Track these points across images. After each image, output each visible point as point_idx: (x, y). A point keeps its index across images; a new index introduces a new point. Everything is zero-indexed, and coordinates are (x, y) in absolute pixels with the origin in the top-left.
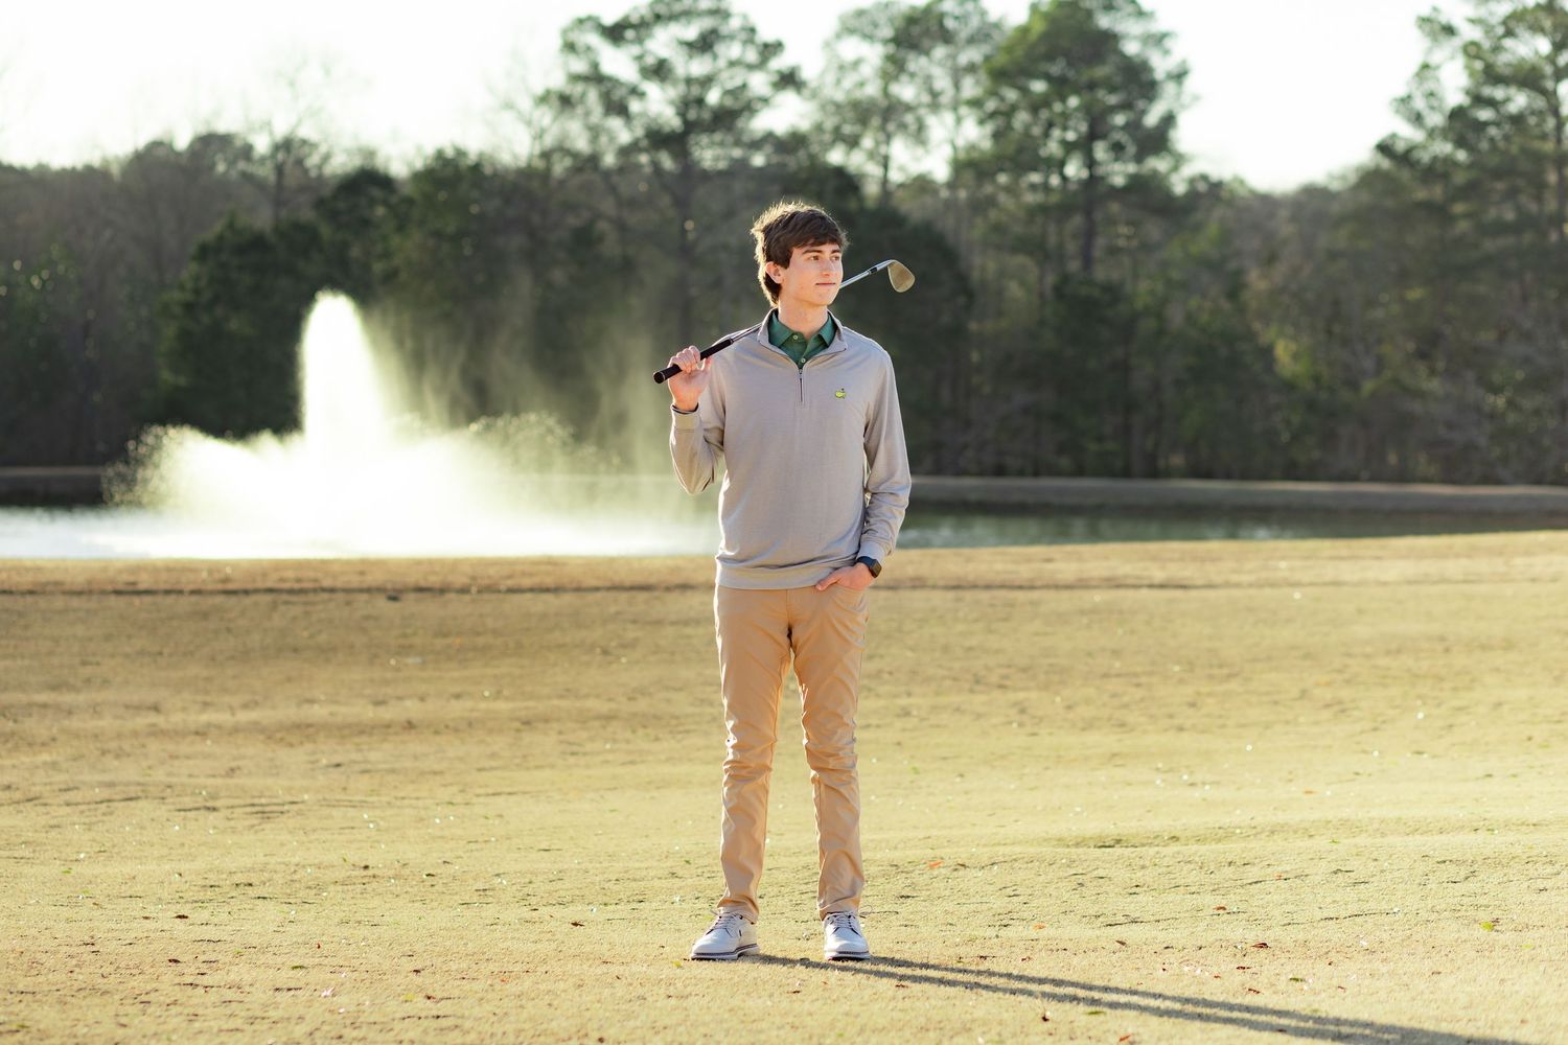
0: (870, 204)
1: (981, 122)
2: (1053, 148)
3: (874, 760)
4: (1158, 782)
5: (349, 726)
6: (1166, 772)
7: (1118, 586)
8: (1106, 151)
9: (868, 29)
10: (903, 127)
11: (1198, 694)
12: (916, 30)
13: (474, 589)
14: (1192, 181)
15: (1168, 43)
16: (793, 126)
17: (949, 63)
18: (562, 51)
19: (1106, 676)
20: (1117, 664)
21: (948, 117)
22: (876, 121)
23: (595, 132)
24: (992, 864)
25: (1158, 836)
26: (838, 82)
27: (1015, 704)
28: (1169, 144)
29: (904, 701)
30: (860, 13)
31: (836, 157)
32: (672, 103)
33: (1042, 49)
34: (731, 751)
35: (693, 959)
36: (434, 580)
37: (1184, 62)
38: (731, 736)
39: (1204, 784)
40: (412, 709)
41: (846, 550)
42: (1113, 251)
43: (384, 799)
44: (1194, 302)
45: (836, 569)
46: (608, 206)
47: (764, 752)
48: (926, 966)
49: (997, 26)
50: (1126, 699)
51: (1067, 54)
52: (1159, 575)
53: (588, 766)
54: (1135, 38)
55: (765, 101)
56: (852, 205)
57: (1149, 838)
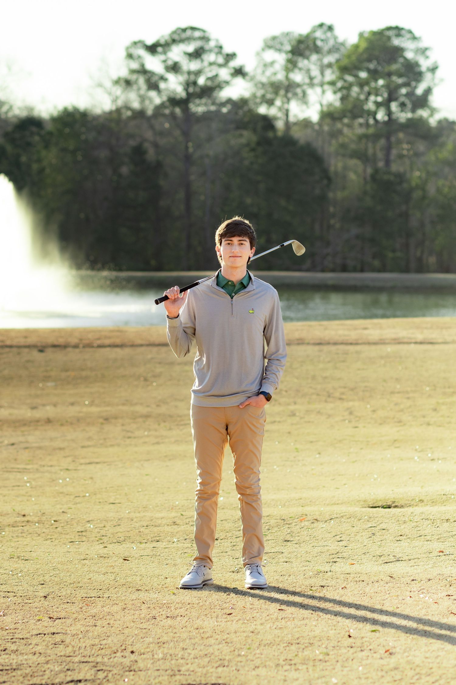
0: (280, 134)
1: (335, 92)
2: (370, 106)
3: (277, 443)
4: (416, 458)
5: (19, 421)
6: (420, 452)
7: (400, 343)
8: (397, 107)
9: (278, 46)
10: (295, 94)
11: (438, 403)
12: (302, 46)
13: (81, 346)
14: (440, 122)
15: (428, 53)
16: (241, 95)
17: (319, 63)
18: (126, 58)
19: (392, 393)
20: (398, 386)
21: (318, 90)
22: (282, 92)
23: (142, 98)
24: (331, 519)
25: (413, 499)
26: (263, 72)
27: (348, 409)
28: (428, 103)
29: (292, 407)
30: (274, 38)
31: (263, 110)
32: (181, 84)
33: (365, 56)
34: (199, 485)
35: (181, 588)
36: (61, 341)
37: (436, 62)
38: (199, 478)
39: (438, 459)
40: (49, 411)
41: (254, 388)
42: (401, 157)
43: (35, 466)
44: (440, 182)
45: (249, 397)
46: (149, 135)
47: (215, 485)
48: (294, 593)
49: (343, 44)
50: (402, 406)
51: (377, 59)
52: (420, 337)
53: (136, 446)
54: (412, 50)
55: (227, 83)
56: (270, 134)
57: (409, 500)
